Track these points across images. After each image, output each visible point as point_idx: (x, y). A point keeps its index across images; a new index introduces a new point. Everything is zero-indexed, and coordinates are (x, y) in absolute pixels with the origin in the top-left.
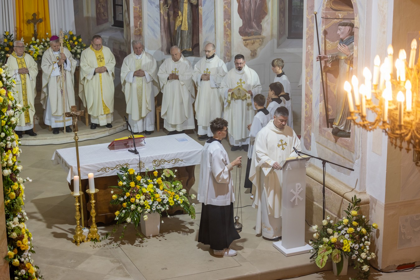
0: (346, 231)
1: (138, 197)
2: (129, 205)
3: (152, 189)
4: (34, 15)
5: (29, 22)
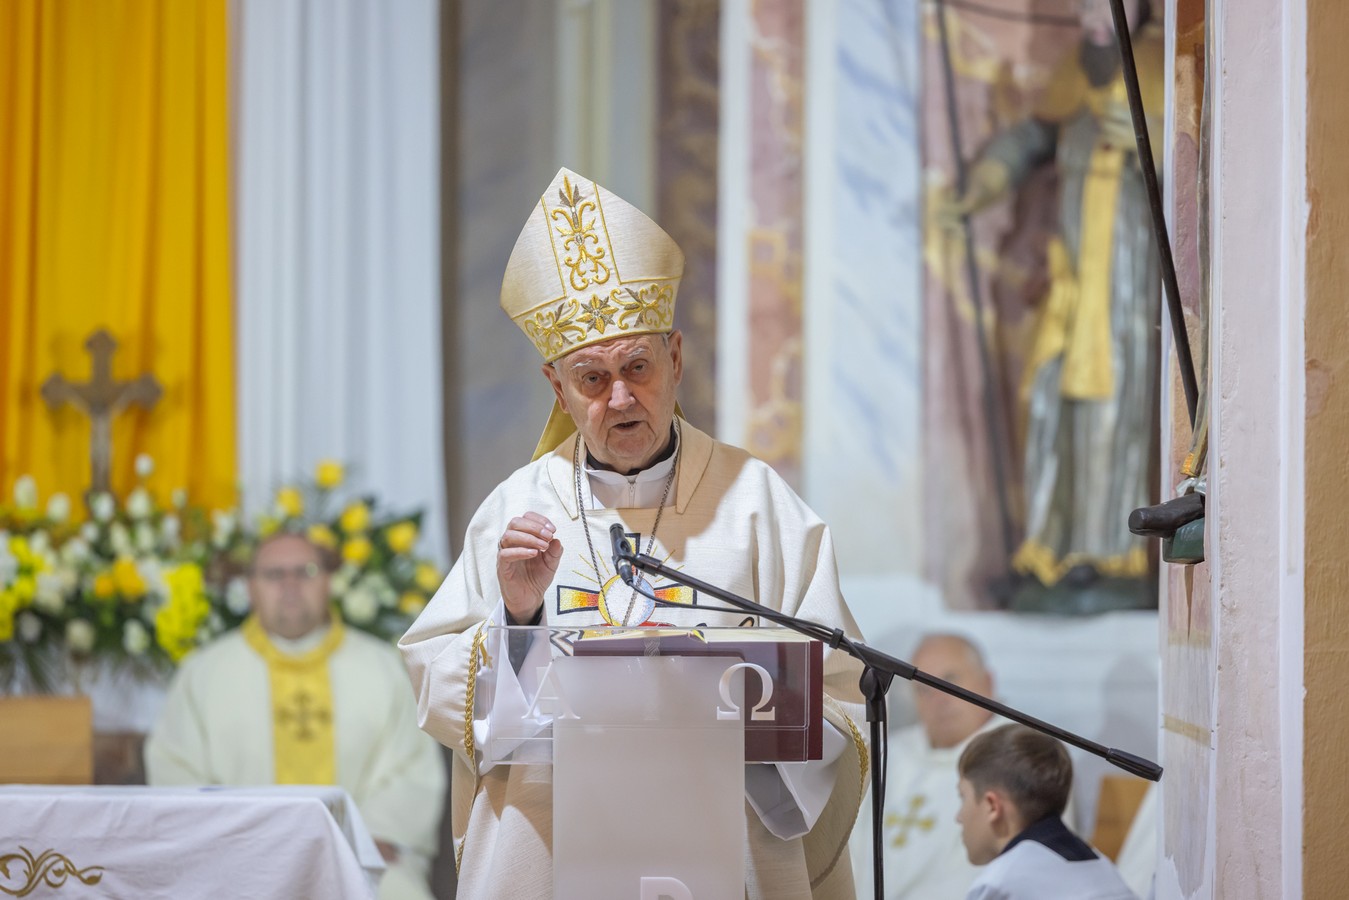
4: (101, 344)
5: (55, 394)
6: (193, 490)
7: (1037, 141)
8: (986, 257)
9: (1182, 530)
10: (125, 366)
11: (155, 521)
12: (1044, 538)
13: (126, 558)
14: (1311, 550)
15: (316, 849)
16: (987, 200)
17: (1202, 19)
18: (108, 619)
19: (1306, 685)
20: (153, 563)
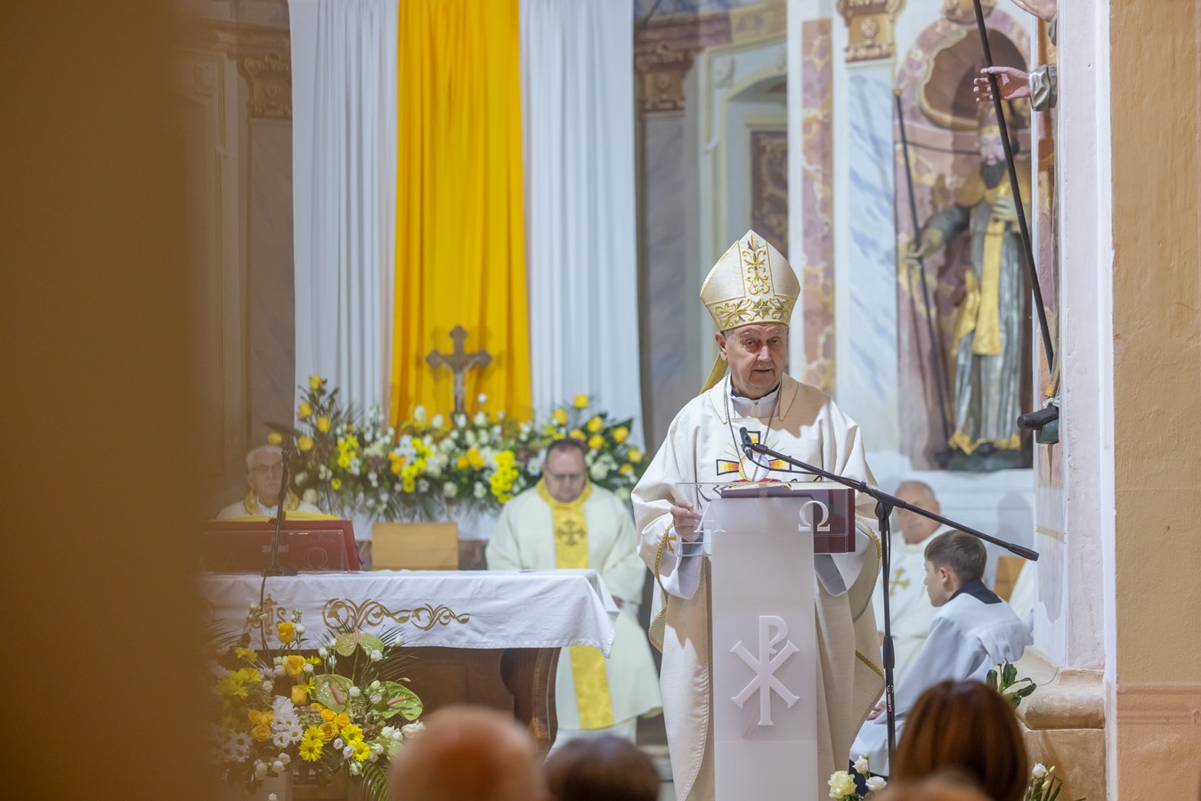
3: (245, 686)
4: (458, 334)
5: (434, 360)
6: (509, 410)
7: (958, 217)
8: (931, 280)
9: (1046, 426)
10: (471, 346)
11: (489, 428)
12: (964, 431)
13: (474, 448)
14: (1118, 436)
15: (583, 602)
16: (931, 250)
17: (1053, 151)
18: (465, 480)
19: (1116, 509)
20: (487, 450)
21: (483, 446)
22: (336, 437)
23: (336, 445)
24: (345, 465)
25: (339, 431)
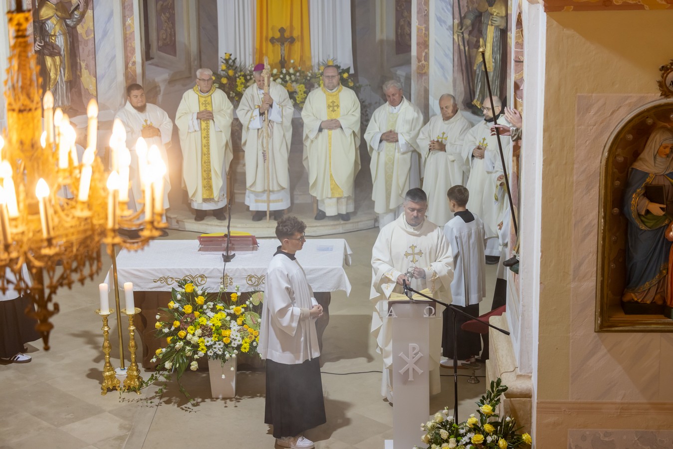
0: (470, 438)
1: (192, 330)
2: (174, 342)
3: (220, 320)
4: (282, 30)
5: (273, 41)
7: (477, 14)
11: (295, 74)
12: (478, 99)
13: (289, 82)
16: (467, 28)
20: (294, 84)
21: (293, 82)
22: (236, 78)
23: (236, 82)
24: (240, 91)
25: (237, 75)
